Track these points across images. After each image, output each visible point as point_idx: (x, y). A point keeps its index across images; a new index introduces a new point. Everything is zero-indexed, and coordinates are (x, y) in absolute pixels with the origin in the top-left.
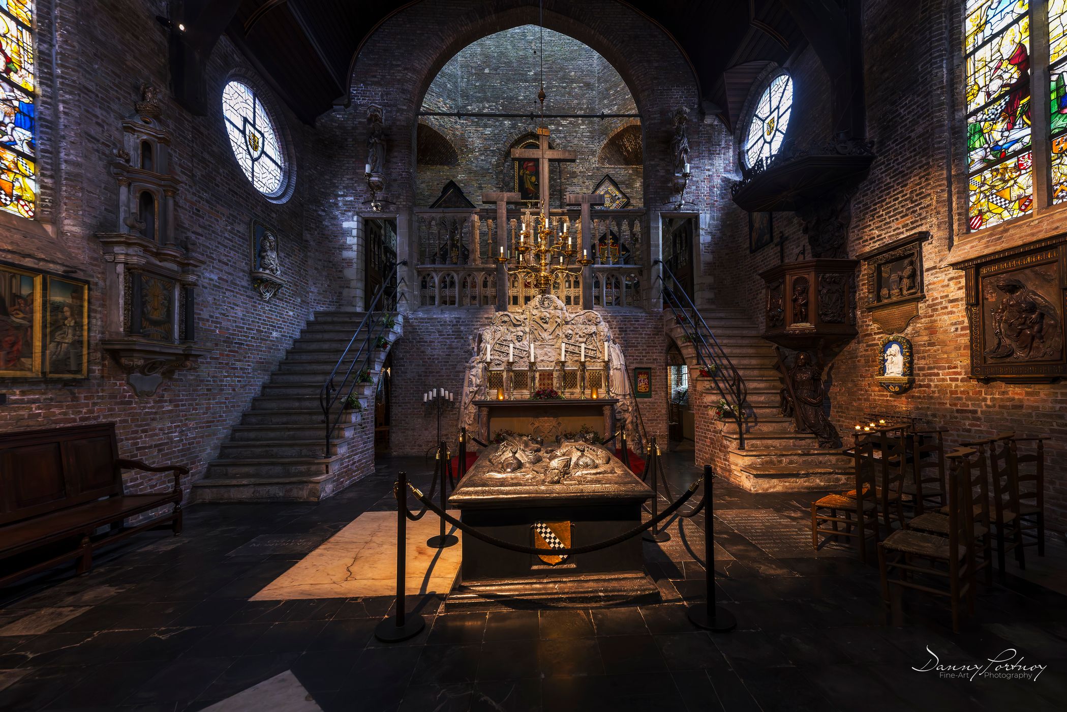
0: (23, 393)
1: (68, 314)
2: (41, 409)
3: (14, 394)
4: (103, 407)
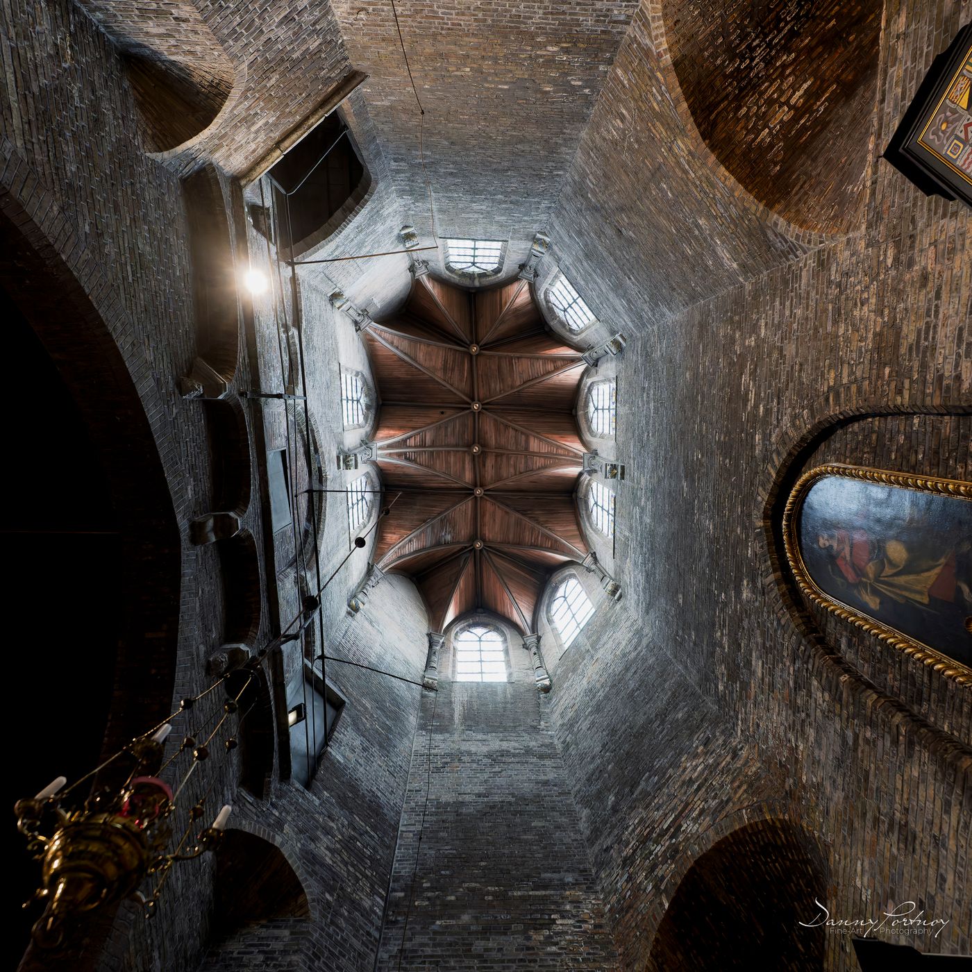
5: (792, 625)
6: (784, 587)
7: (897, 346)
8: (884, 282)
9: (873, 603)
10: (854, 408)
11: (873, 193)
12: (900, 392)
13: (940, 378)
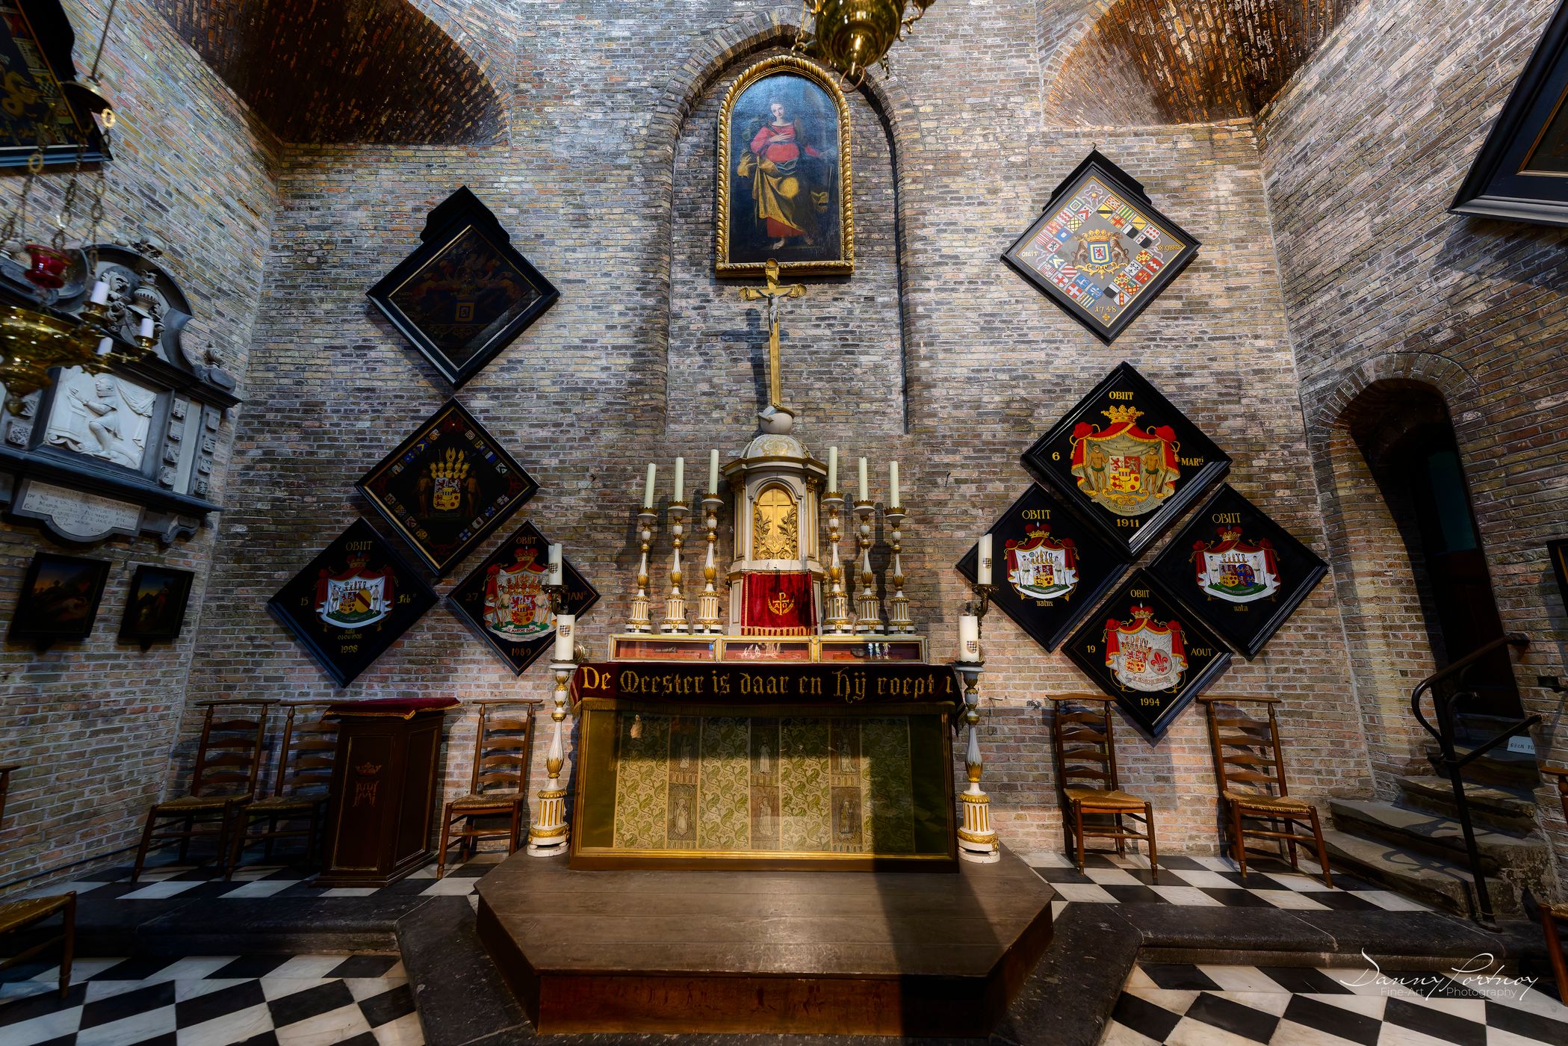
5: (689, 82)
6: (720, 63)
7: (948, 174)
8: (998, 156)
9: (743, 169)
10: (901, 137)
11: (1069, 135)
12: (914, 181)
13: (924, 214)
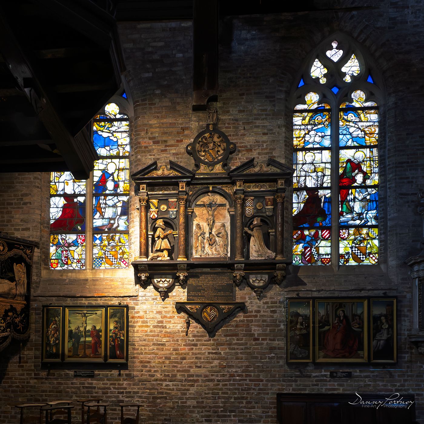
0: (360, 371)
1: (384, 321)
2: (371, 382)
3: (356, 372)
4: (411, 383)
